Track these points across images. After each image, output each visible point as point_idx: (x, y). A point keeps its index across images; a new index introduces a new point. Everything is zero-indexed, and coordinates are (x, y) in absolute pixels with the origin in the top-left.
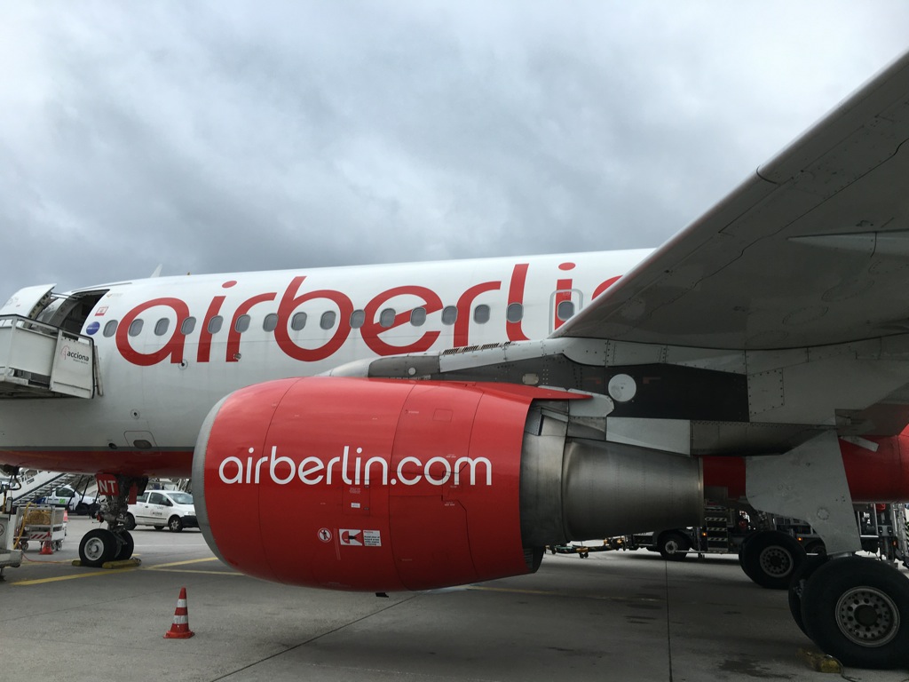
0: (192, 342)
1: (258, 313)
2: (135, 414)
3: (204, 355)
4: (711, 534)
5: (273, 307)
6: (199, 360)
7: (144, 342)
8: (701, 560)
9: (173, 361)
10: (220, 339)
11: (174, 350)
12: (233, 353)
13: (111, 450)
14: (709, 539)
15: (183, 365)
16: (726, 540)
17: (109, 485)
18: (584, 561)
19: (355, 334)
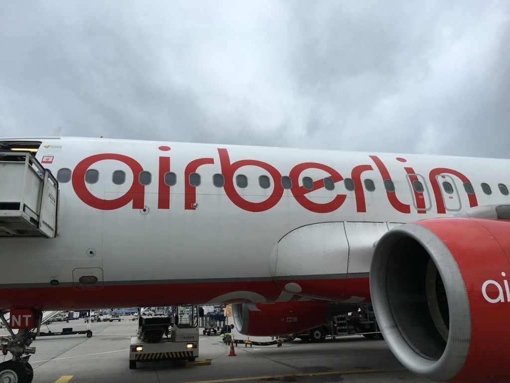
0: (151, 192)
1: (207, 173)
2: (91, 252)
3: (164, 203)
4: (339, 325)
5: (217, 168)
6: (160, 207)
7: (103, 189)
8: (334, 341)
9: (134, 207)
10: (177, 192)
11: (136, 197)
12: (190, 202)
13: (52, 286)
14: (338, 328)
15: (145, 210)
16: (346, 327)
17: (23, 320)
18: (280, 349)
19: (287, 193)
